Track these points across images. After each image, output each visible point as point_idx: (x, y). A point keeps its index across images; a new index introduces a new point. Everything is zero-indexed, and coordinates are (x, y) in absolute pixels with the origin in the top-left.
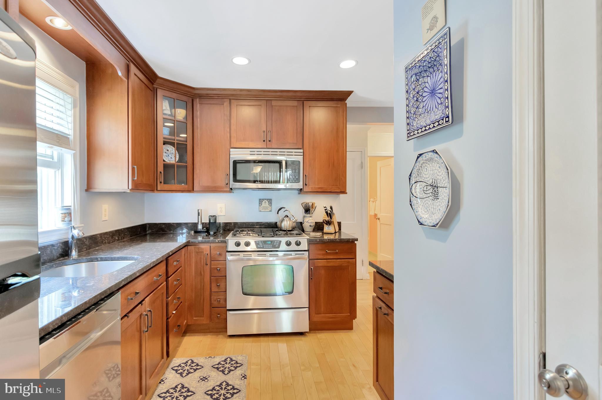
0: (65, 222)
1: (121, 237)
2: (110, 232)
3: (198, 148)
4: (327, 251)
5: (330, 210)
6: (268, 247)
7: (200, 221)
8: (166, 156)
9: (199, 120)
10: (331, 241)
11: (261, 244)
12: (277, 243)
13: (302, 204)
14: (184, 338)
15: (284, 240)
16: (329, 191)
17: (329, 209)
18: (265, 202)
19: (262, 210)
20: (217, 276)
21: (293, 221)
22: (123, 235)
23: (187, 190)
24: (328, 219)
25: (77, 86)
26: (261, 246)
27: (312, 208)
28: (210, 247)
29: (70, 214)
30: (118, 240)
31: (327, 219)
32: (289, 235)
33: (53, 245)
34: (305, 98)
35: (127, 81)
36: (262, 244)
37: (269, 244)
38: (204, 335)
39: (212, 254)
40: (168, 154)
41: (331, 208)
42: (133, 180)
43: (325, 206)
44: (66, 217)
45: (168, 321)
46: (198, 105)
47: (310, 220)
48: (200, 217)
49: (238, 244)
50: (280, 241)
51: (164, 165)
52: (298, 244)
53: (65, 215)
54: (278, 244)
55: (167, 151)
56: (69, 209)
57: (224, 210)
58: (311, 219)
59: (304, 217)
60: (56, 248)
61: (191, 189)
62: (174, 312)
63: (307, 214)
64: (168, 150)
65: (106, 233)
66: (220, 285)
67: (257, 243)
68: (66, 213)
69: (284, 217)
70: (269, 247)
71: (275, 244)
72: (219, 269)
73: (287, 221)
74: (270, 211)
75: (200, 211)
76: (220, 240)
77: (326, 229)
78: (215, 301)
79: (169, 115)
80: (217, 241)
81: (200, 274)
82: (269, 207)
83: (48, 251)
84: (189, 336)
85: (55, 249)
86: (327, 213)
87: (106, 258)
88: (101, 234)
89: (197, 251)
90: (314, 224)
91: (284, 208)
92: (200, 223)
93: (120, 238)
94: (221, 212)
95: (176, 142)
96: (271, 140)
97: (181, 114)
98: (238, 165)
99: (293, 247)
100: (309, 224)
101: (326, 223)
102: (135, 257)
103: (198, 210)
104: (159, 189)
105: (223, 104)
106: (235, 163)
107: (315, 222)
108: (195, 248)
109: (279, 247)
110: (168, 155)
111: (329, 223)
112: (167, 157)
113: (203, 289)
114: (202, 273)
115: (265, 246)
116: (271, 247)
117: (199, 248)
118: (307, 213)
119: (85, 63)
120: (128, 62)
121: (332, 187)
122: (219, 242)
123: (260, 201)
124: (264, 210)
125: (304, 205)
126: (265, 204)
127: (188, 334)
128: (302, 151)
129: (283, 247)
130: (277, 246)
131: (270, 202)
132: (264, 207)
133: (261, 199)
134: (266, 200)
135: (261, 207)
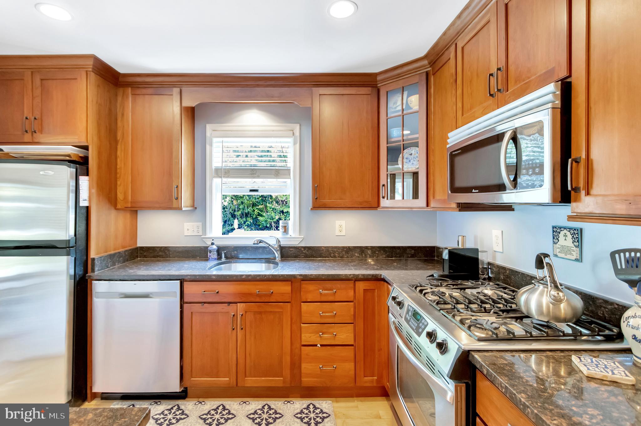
11: (410, 314)
12: (423, 324)
18: (565, 236)
19: (559, 255)
26: (409, 318)
35: (311, 106)
37: (416, 321)
42: (315, 199)
57: (500, 240)
61: (425, 204)
71: (420, 325)
74: (576, 260)
75: (460, 239)
82: (575, 248)
94: (497, 244)
95: (402, 143)
104: (381, 206)
105: (450, 58)
106: (453, 157)
109: (420, 334)
115: (411, 320)
123: (554, 231)
124: (563, 256)
126: (565, 240)
130: (420, 330)
131: (575, 237)
132: (563, 247)
133: (556, 228)
134: (568, 230)
135: (557, 245)
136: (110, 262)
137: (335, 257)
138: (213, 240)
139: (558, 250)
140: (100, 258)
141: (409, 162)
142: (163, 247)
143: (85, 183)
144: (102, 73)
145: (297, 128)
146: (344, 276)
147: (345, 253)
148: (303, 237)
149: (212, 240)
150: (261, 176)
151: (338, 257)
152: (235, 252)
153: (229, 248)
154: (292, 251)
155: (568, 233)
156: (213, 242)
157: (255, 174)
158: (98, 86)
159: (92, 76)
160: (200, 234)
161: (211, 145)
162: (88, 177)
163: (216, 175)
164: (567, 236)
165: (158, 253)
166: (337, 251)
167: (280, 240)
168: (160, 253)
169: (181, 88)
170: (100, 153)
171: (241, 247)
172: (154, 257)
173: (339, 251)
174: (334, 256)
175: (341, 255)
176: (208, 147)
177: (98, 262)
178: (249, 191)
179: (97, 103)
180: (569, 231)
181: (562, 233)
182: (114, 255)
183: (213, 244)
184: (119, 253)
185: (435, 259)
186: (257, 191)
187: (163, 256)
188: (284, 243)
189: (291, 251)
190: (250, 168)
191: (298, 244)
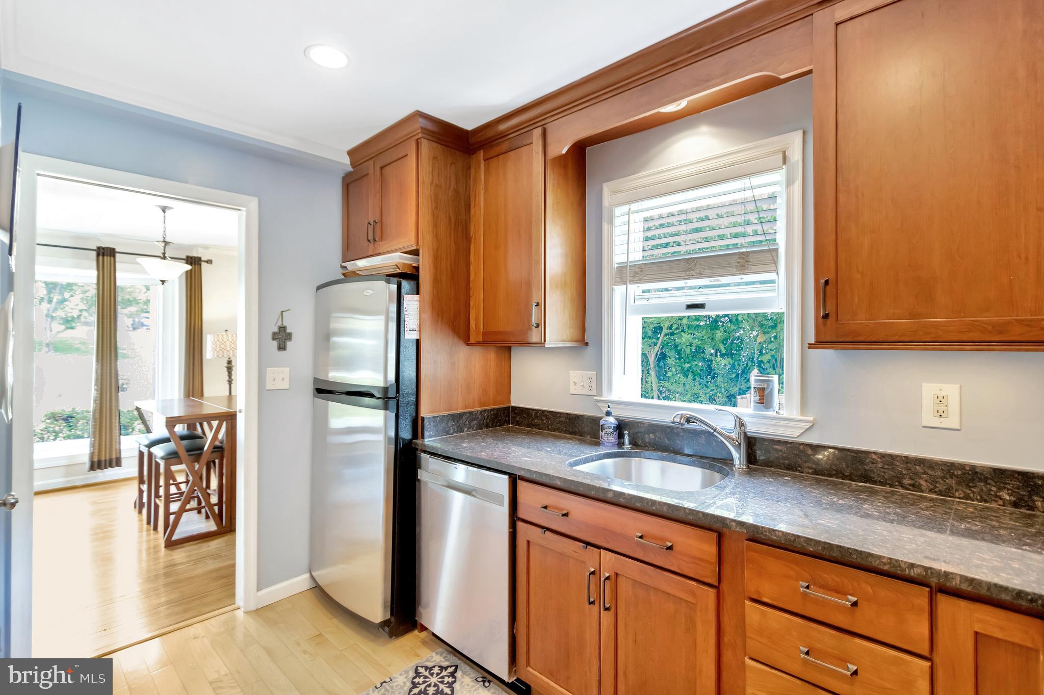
25: (797, 139)
136: (453, 426)
137: (916, 487)
138: (609, 407)
140: (434, 417)
142: (540, 410)
143: (414, 304)
144: (441, 137)
145: (797, 141)
146: (885, 564)
147: (959, 483)
148: (811, 419)
150: (706, 272)
151: (931, 491)
152: (651, 435)
154: (781, 451)
156: (609, 409)
157: (694, 270)
158: (435, 158)
159: (425, 145)
160: (593, 392)
161: (611, 222)
162: (419, 296)
163: (618, 280)
165: (533, 420)
166: (925, 473)
167: (746, 420)
168: (536, 421)
169: (545, 126)
170: (436, 260)
172: (529, 426)
173: (930, 472)
174: (913, 485)
175: (941, 486)
176: (605, 226)
177: (430, 424)
178: (685, 307)
179: (432, 184)
182: (461, 415)
183: (608, 414)
184: (470, 413)
186: (702, 306)
187: (539, 425)
188: (753, 428)
189: (777, 450)
190: (682, 258)
191: (798, 436)
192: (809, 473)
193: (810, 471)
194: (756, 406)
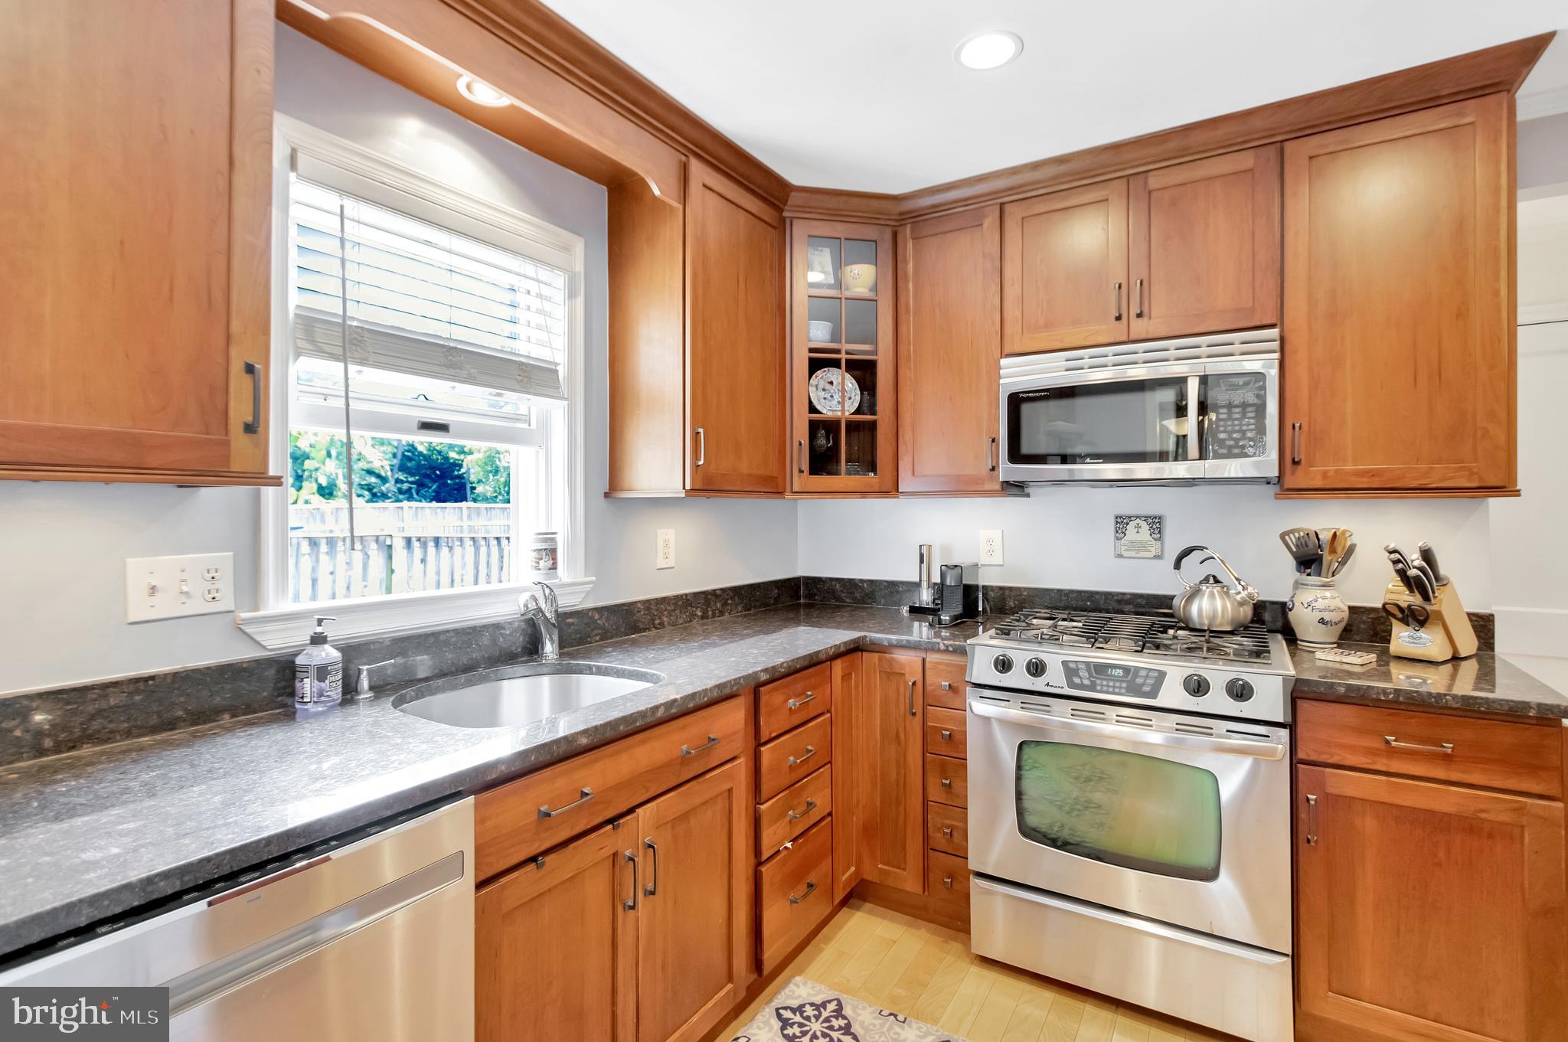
0: (540, 572)
1: (713, 611)
2: (677, 598)
3: (910, 369)
4: (1388, 742)
5: (1419, 562)
6: (1105, 688)
7: (924, 577)
8: (825, 398)
9: (911, 286)
10: (1412, 698)
11: (1087, 674)
12: (1147, 677)
13: (1283, 536)
14: (854, 915)
15: (1175, 671)
16: (1414, 484)
17: (1415, 559)
18: (1138, 527)
19: (1125, 554)
20: (944, 754)
21: (1238, 598)
22: (718, 605)
23: (877, 490)
24: (1411, 599)
25: (579, 246)
26: (1086, 682)
27: (1333, 551)
28: (924, 660)
29: (553, 552)
30: (704, 617)
31: (1407, 598)
32: (1205, 654)
33: (497, 626)
34: (1288, 129)
35: (681, 207)
36: (1091, 675)
37: (1116, 679)
38: (911, 925)
39: (931, 685)
40: (830, 392)
41: (1427, 555)
42: (696, 467)
43: (1392, 546)
44: (542, 559)
45: (761, 872)
46: (910, 244)
47: (1324, 598)
48: (924, 566)
49: (1004, 665)
50: (1162, 675)
51: (812, 423)
52: (1240, 691)
53: (539, 553)
54: (1150, 681)
55: (828, 385)
56: (553, 540)
57: (997, 545)
58: (1328, 594)
59: (1297, 585)
60: (508, 632)
61: (889, 486)
62: (789, 845)
63: (1309, 575)
64: (831, 383)
65: (664, 599)
66: (953, 785)
67: (1070, 670)
68: (541, 550)
69: (1201, 582)
70: (1114, 687)
71: (1139, 681)
72: (948, 733)
73: (1212, 595)
74: (1157, 557)
75: (925, 551)
76: (951, 645)
77: (1403, 639)
78: (939, 830)
79: (830, 286)
80: (942, 647)
81: (894, 738)
82: (1154, 542)
83: (486, 639)
84: (870, 912)
85: (506, 634)
86: (1402, 574)
87: (606, 668)
88: (648, 601)
89: (889, 670)
90: (1346, 614)
91: (1201, 548)
92: (924, 585)
93: (710, 613)
94: (991, 553)
95: (843, 357)
96: (1146, 311)
97: (862, 277)
98: (1026, 409)
99: (1218, 701)
100: (1318, 615)
101: (1400, 616)
102: (660, 675)
103: (920, 546)
104: (795, 489)
105: (981, 225)
106: (1016, 401)
107: (1350, 608)
108: (880, 659)
109: (1153, 694)
110: (832, 396)
111: (1417, 618)
112: (827, 401)
113: (904, 786)
114: (902, 736)
115: (1098, 682)
116: (1123, 691)
117: (891, 662)
118: (1308, 571)
119: (605, 188)
120: (684, 158)
121: (1431, 468)
122: (946, 651)
123: (1117, 522)
124: (1133, 554)
125: (1292, 540)
126: (1137, 533)
127: (868, 906)
128: (1274, 333)
129: (1173, 694)
130: (1146, 689)
131: (1154, 527)
132: (1132, 542)
133: (1121, 517)
134: (1143, 519)
135: (1123, 541)
137: (662, 625)
138: (320, 622)
139: (1124, 548)
141: (830, 398)
148: (594, 577)
149: (316, 623)
151: (669, 624)
153: (372, 647)
154: (573, 624)
155: (1143, 524)
156: (319, 630)
160: (226, 602)
164: (1140, 527)
171: (419, 636)
175: (673, 618)
178: (415, 425)
180: (1145, 520)
181: (1132, 524)
183: (318, 640)
185: (800, 603)
186: (442, 428)
190: (442, 343)
191: (580, 602)
192: (597, 641)
193: (597, 638)
194: (548, 574)
